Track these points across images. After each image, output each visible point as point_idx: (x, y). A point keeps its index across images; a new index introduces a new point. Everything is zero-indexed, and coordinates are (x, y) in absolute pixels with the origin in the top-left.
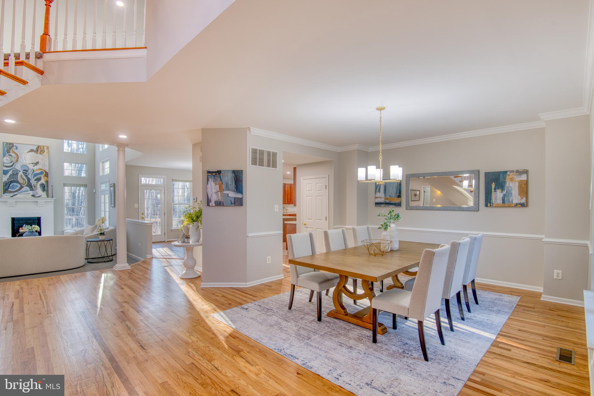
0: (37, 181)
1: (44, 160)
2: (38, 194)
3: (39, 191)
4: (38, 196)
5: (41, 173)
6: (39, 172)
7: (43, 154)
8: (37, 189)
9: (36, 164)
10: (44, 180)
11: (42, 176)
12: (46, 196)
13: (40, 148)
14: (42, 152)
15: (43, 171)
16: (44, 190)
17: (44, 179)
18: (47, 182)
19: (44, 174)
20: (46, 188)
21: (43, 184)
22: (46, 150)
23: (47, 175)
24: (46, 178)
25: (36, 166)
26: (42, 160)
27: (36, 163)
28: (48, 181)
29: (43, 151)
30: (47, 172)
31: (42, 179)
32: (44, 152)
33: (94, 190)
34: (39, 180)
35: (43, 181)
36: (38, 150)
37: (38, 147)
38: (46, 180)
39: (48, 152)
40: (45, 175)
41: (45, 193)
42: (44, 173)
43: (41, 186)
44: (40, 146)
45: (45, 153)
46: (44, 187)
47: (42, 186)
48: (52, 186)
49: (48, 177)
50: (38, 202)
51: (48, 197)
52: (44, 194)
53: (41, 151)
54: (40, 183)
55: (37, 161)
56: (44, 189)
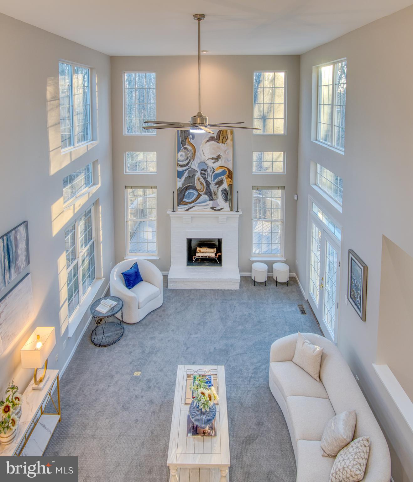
0: (218, 186)
1: (227, 152)
2: (218, 205)
3: (220, 201)
4: (218, 209)
5: (223, 173)
6: (220, 171)
7: (225, 143)
8: (218, 198)
9: (217, 159)
10: (227, 184)
11: (224, 177)
12: (228, 209)
13: (222, 133)
14: (225, 139)
15: (226, 170)
16: (226, 200)
17: (227, 181)
18: (231, 186)
19: (227, 174)
20: (229, 196)
21: (225, 190)
22: (229, 136)
23: (230, 175)
24: (229, 180)
25: (216, 162)
26: (225, 151)
27: (217, 157)
28: (232, 184)
29: (225, 137)
30: (231, 171)
31: (224, 182)
32: (227, 139)
33: (296, 196)
34: (220, 183)
35: (225, 185)
36: (220, 138)
37: (219, 133)
38: (229, 183)
39: (233, 140)
40: (229, 176)
41: (228, 204)
42: (228, 172)
43: (222, 193)
44: (222, 130)
45: (229, 141)
46: (227, 194)
47: (225, 194)
48: (237, 192)
49: (232, 180)
50: (220, 218)
51: (231, 210)
52: (226, 206)
53: (223, 138)
54: (221, 188)
55: (218, 154)
56: (227, 198)
